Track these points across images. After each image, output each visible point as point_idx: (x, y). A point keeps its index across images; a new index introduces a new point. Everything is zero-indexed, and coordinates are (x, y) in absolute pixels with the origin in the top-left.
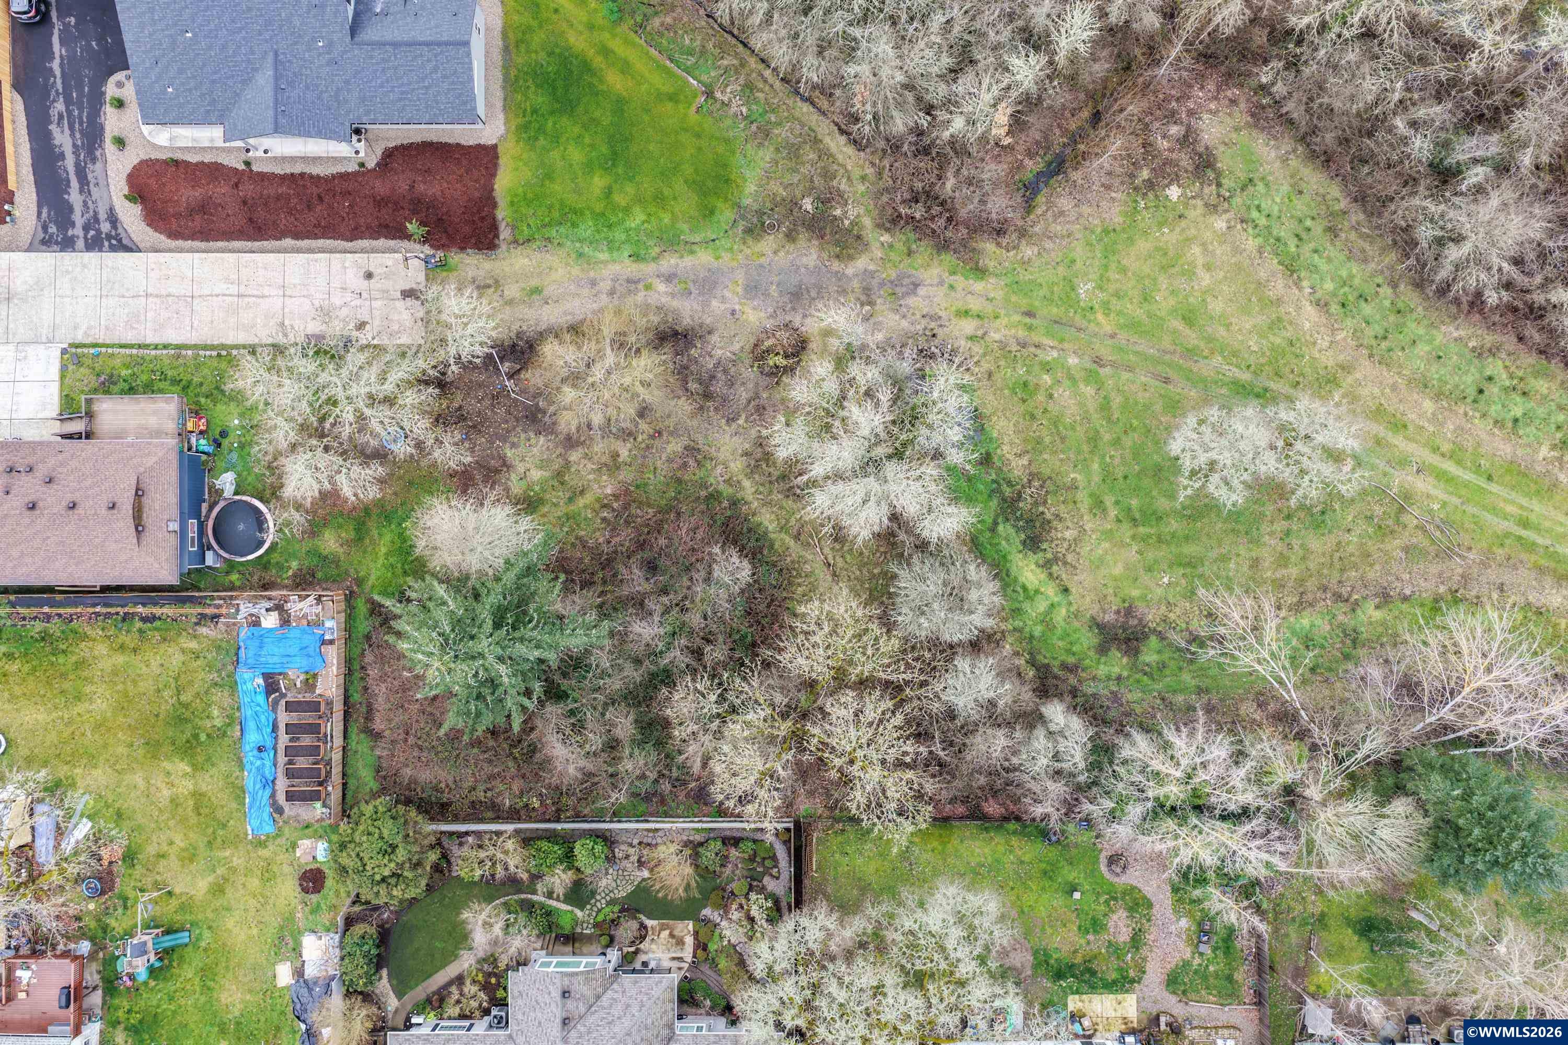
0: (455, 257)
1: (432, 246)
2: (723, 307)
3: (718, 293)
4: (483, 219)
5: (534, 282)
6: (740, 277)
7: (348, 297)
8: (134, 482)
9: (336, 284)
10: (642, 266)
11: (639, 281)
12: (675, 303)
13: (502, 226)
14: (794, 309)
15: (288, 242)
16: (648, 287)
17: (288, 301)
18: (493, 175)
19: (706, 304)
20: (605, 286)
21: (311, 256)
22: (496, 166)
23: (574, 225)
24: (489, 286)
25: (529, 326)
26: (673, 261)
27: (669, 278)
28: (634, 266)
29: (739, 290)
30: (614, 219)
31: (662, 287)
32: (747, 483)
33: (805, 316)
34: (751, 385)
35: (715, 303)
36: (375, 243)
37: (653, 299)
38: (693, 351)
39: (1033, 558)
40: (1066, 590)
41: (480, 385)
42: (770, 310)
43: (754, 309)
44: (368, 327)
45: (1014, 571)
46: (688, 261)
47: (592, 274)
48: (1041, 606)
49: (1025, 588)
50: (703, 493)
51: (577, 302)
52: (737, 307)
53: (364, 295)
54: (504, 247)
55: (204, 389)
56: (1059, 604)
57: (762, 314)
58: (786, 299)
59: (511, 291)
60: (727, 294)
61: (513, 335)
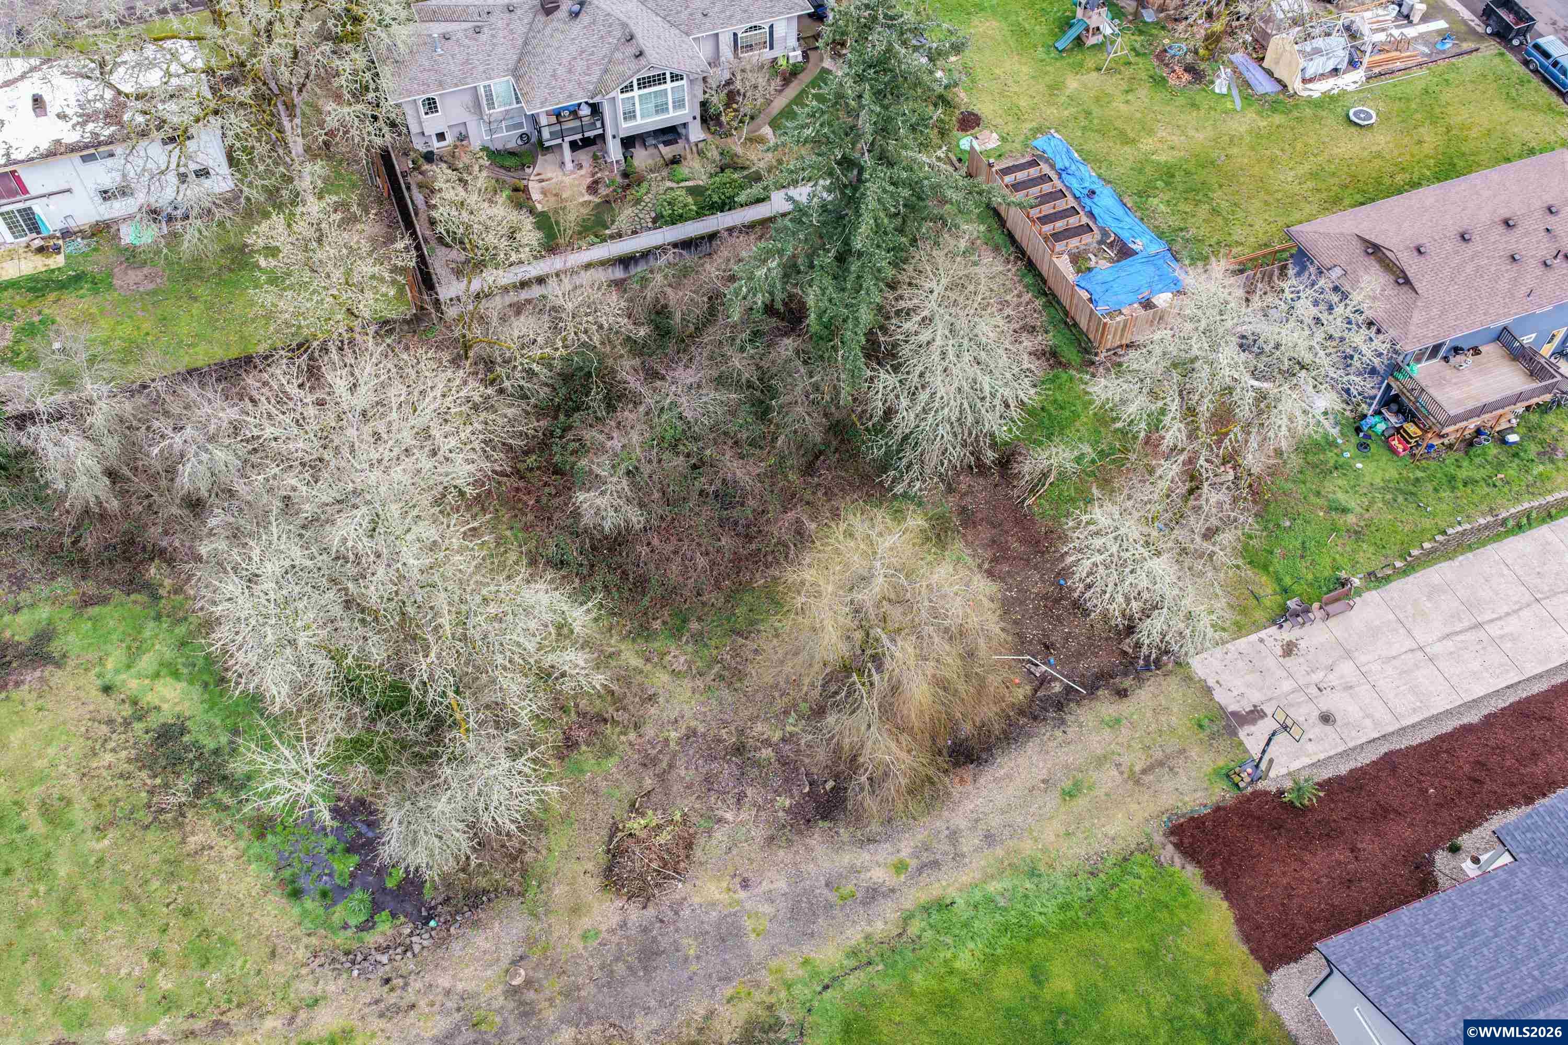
0: (1221, 793)
1: (1266, 793)
2: (765, 886)
3: (782, 904)
4: (1214, 855)
5: (1081, 803)
6: (756, 946)
7: (1333, 680)
8: (1417, 285)
9: (1364, 690)
10: (923, 897)
11: (920, 870)
12: (846, 858)
13: (1178, 860)
14: (645, 930)
15: (1473, 717)
16: (900, 867)
17: (1409, 644)
18: (1240, 921)
19: (798, 877)
20: (969, 843)
21: (1427, 714)
22: (1247, 939)
23: (1065, 907)
24: (1144, 772)
25: (1053, 738)
26: (880, 925)
27: (873, 894)
28: (935, 891)
29: (749, 924)
30: (1005, 940)
31: (879, 875)
32: (636, 662)
33: (623, 925)
34: (677, 788)
35: (782, 885)
36: (1352, 765)
37: (884, 853)
38: (787, 803)
39: (167, 715)
40: (107, 689)
41: (1079, 655)
42: (686, 913)
43: (713, 904)
44: (1280, 652)
45: (196, 691)
46: (854, 935)
47: (999, 852)
48: (147, 662)
49: (176, 675)
50: (694, 626)
51: (1000, 800)
52: (742, 894)
53: (1313, 691)
54: (1158, 838)
55: (1430, 487)
56: (117, 672)
57: (696, 900)
58: (664, 942)
59: (1108, 778)
60: (767, 909)
61: (1068, 718)
